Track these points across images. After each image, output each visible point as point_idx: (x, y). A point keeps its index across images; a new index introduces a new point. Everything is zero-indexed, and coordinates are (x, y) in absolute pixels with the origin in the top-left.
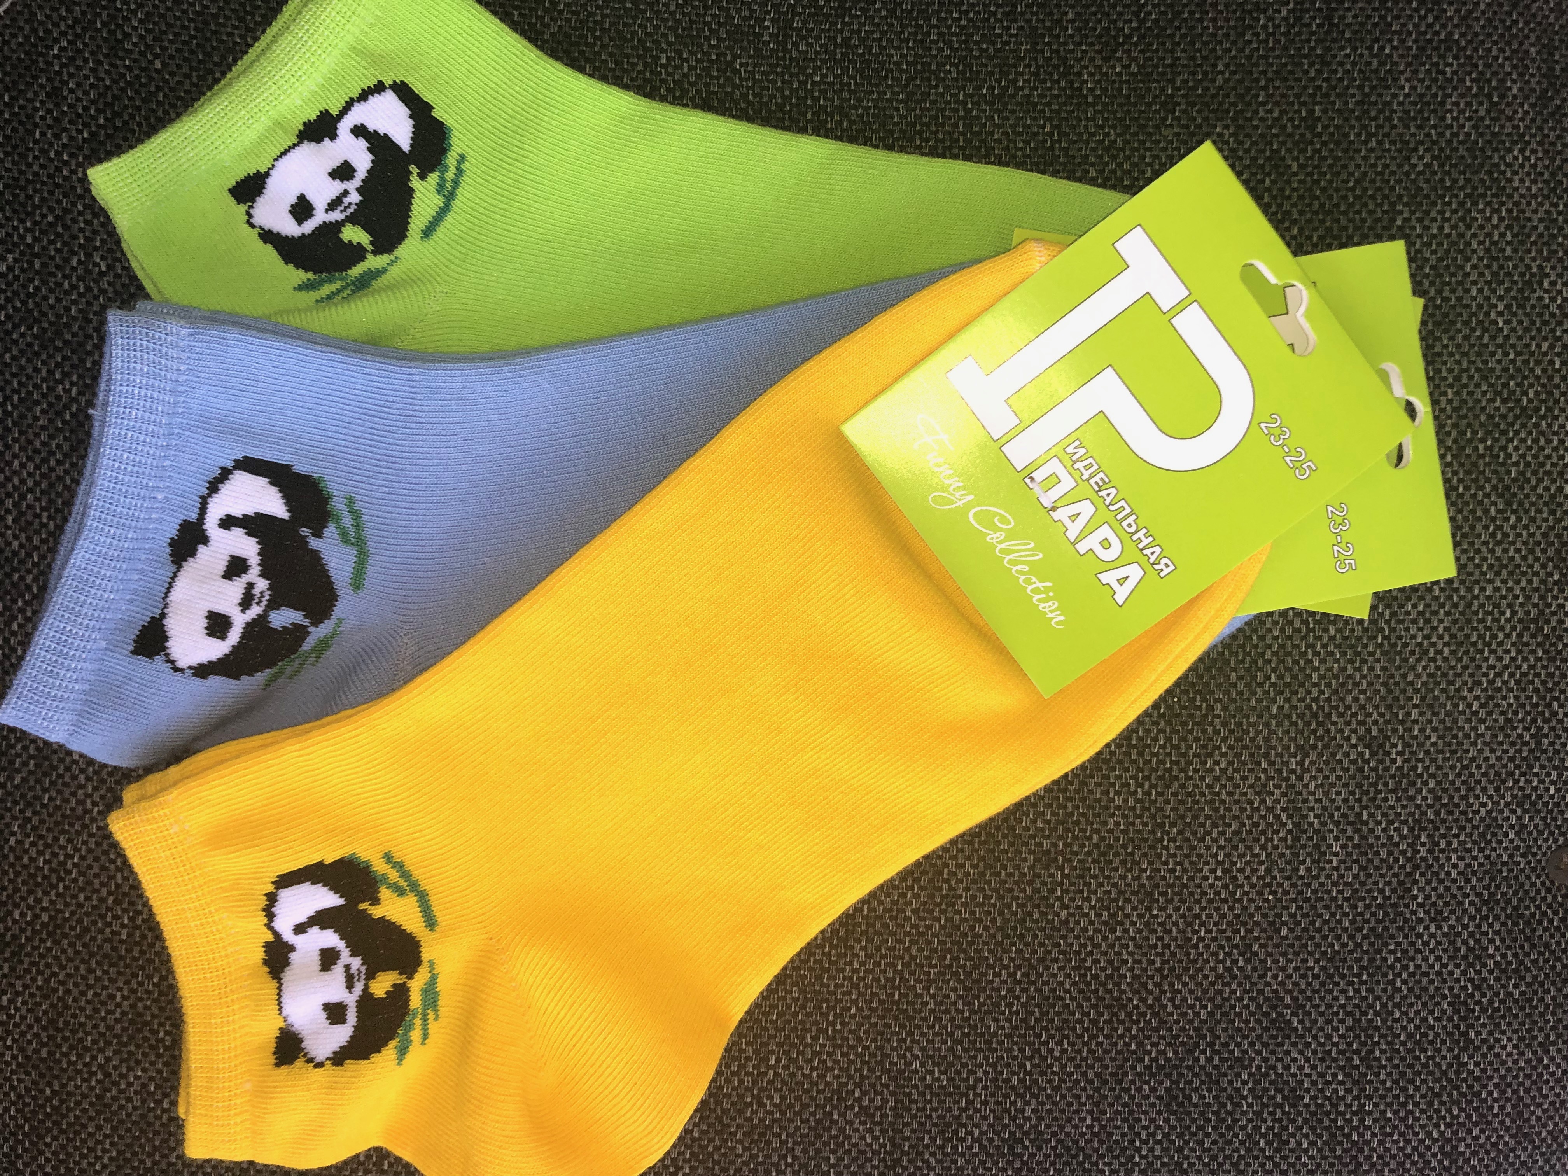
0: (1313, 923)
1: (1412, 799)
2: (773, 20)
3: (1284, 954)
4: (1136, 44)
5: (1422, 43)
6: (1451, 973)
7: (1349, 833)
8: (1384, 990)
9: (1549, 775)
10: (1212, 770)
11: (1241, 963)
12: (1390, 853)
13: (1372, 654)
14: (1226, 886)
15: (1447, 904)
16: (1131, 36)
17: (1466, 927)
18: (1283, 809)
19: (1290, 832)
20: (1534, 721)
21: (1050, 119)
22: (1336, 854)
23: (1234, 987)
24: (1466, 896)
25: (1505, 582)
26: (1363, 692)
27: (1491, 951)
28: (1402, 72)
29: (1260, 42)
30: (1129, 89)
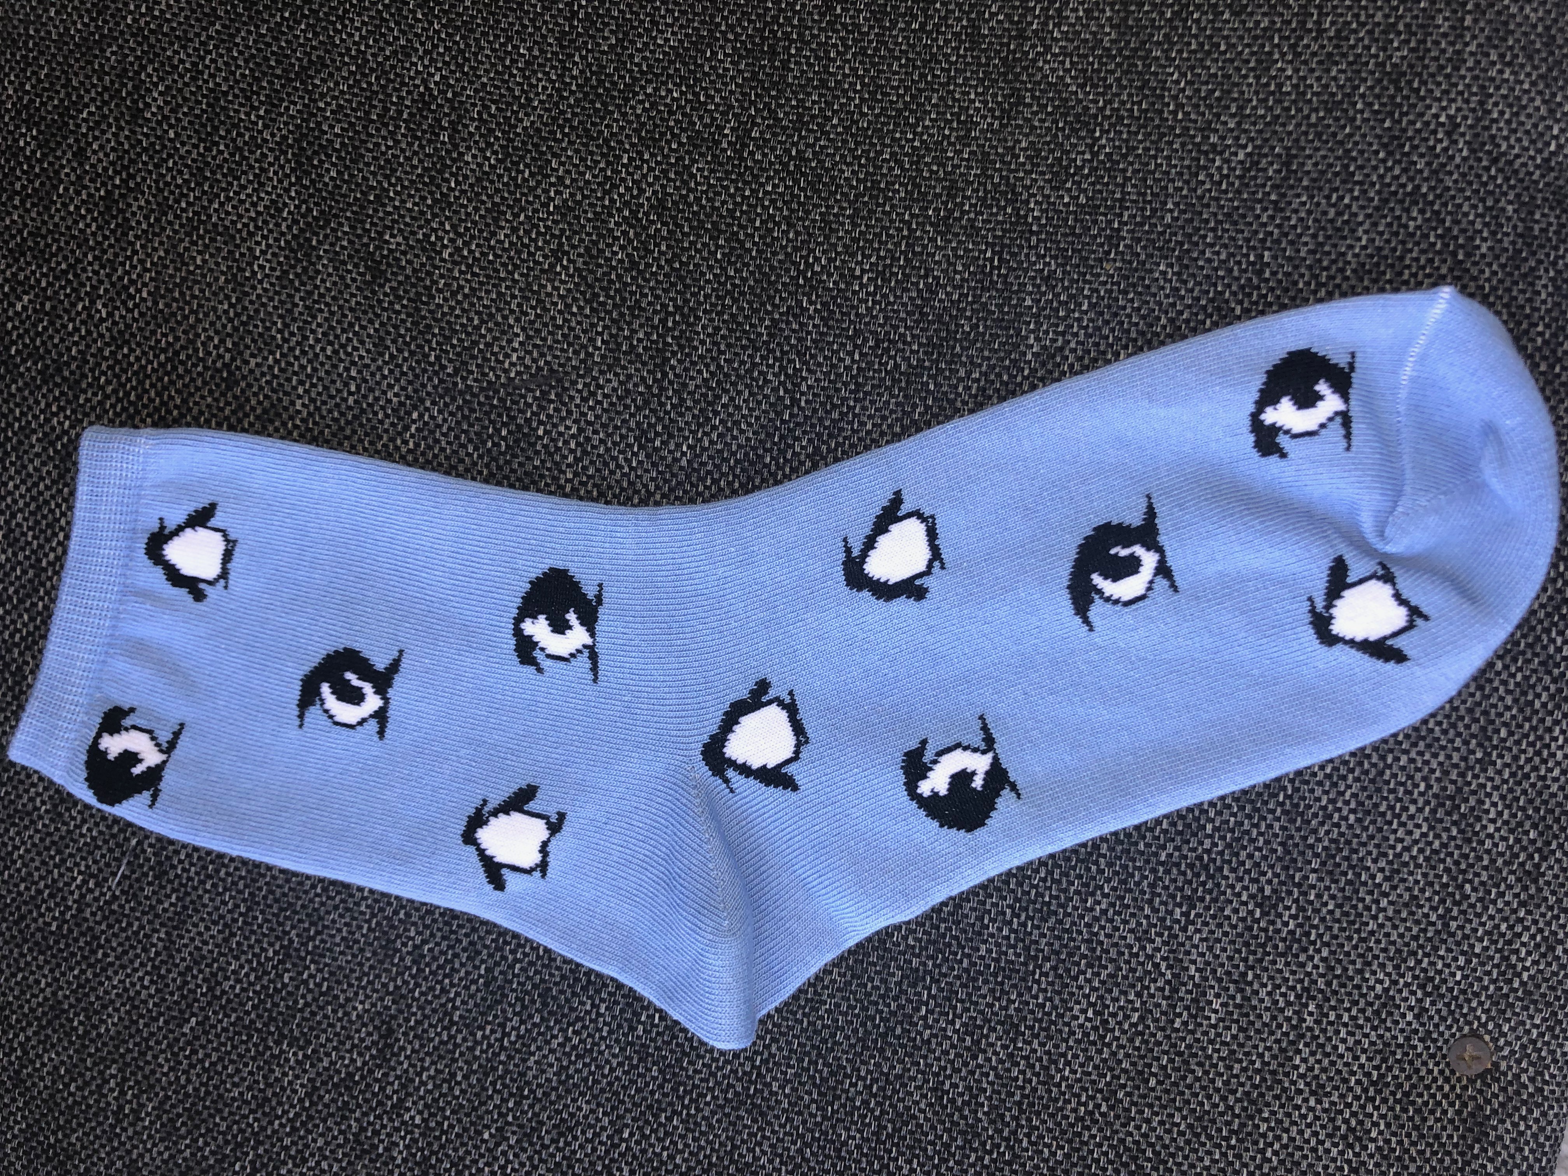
0: (1184, 1078)
1: (1303, 965)
2: (732, 129)
3: (1151, 1106)
4: (1088, 176)
5: (1385, 195)
6: (1327, 1151)
7: (1232, 991)
8: (1253, 1159)
9: (1455, 959)
10: (1092, 909)
11: (1104, 1109)
12: (1274, 1018)
13: (1273, 812)
14: (1095, 1028)
15: (1330, 1079)
16: (1082, 167)
17: (1349, 1105)
18: (1164, 959)
19: (1168, 982)
20: (1443, 901)
21: (993, 245)
22: (1216, 1012)
23: (1094, 1131)
24: (1354, 1073)
25: (1421, 754)
26: (1260, 849)
27: (1374, 1134)
28: (1361, 224)
29: (1213, 183)
30: (1076, 220)
